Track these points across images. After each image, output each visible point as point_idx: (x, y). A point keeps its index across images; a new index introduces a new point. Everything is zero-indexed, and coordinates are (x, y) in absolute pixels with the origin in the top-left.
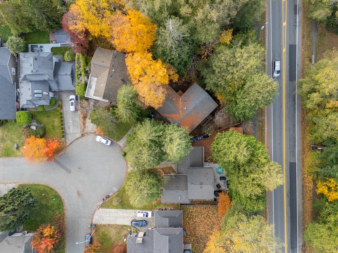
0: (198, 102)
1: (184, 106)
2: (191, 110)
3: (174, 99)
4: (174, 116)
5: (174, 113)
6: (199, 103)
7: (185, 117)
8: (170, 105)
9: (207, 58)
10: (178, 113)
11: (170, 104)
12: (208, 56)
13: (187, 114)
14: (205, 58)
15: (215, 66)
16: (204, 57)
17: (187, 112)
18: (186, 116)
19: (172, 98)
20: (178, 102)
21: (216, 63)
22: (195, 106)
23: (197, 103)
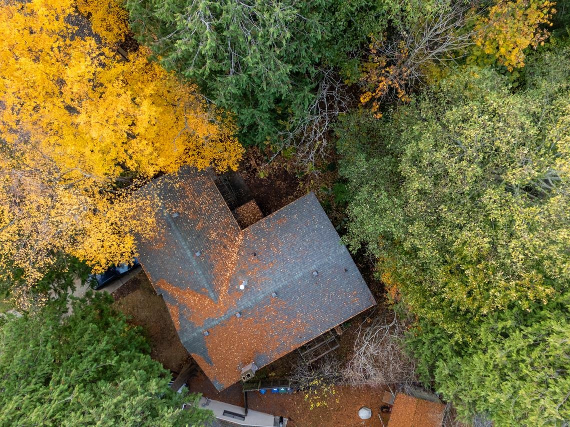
0: (301, 274)
1: (243, 272)
2: (265, 297)
3: (214, 235)
4: (192, 299)
5: (197, 290)
6: (302, 278)
7: (233, 320)
8: (189, 253)
9: (382, 109)
10: (212, 295)
11: (190, 248)
12: (389, 101)
13: (247, 309)
14: (376, 106)
15: (416, 160)
16: (372, 99)
17: (246, 302)
18: (238, 315)
19: (206, 229)
20: (225, 247)
21: (421, 146)
22: (285, 287)
23: (296, 277)
